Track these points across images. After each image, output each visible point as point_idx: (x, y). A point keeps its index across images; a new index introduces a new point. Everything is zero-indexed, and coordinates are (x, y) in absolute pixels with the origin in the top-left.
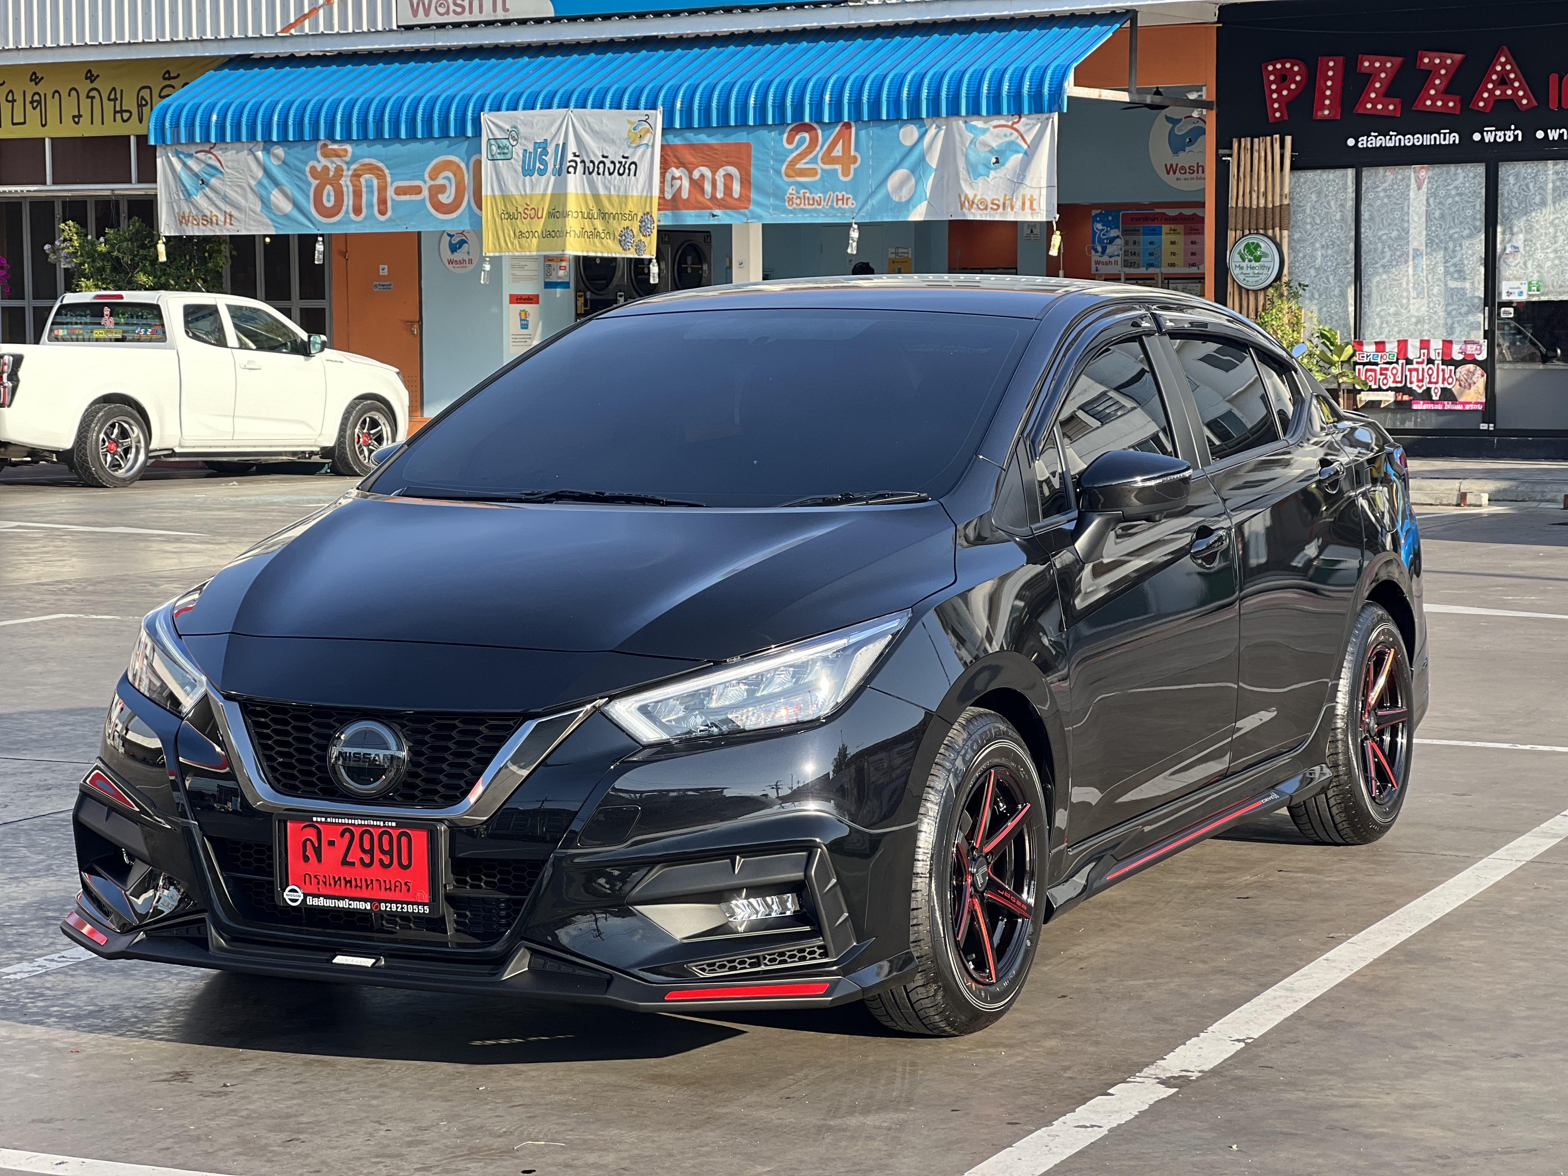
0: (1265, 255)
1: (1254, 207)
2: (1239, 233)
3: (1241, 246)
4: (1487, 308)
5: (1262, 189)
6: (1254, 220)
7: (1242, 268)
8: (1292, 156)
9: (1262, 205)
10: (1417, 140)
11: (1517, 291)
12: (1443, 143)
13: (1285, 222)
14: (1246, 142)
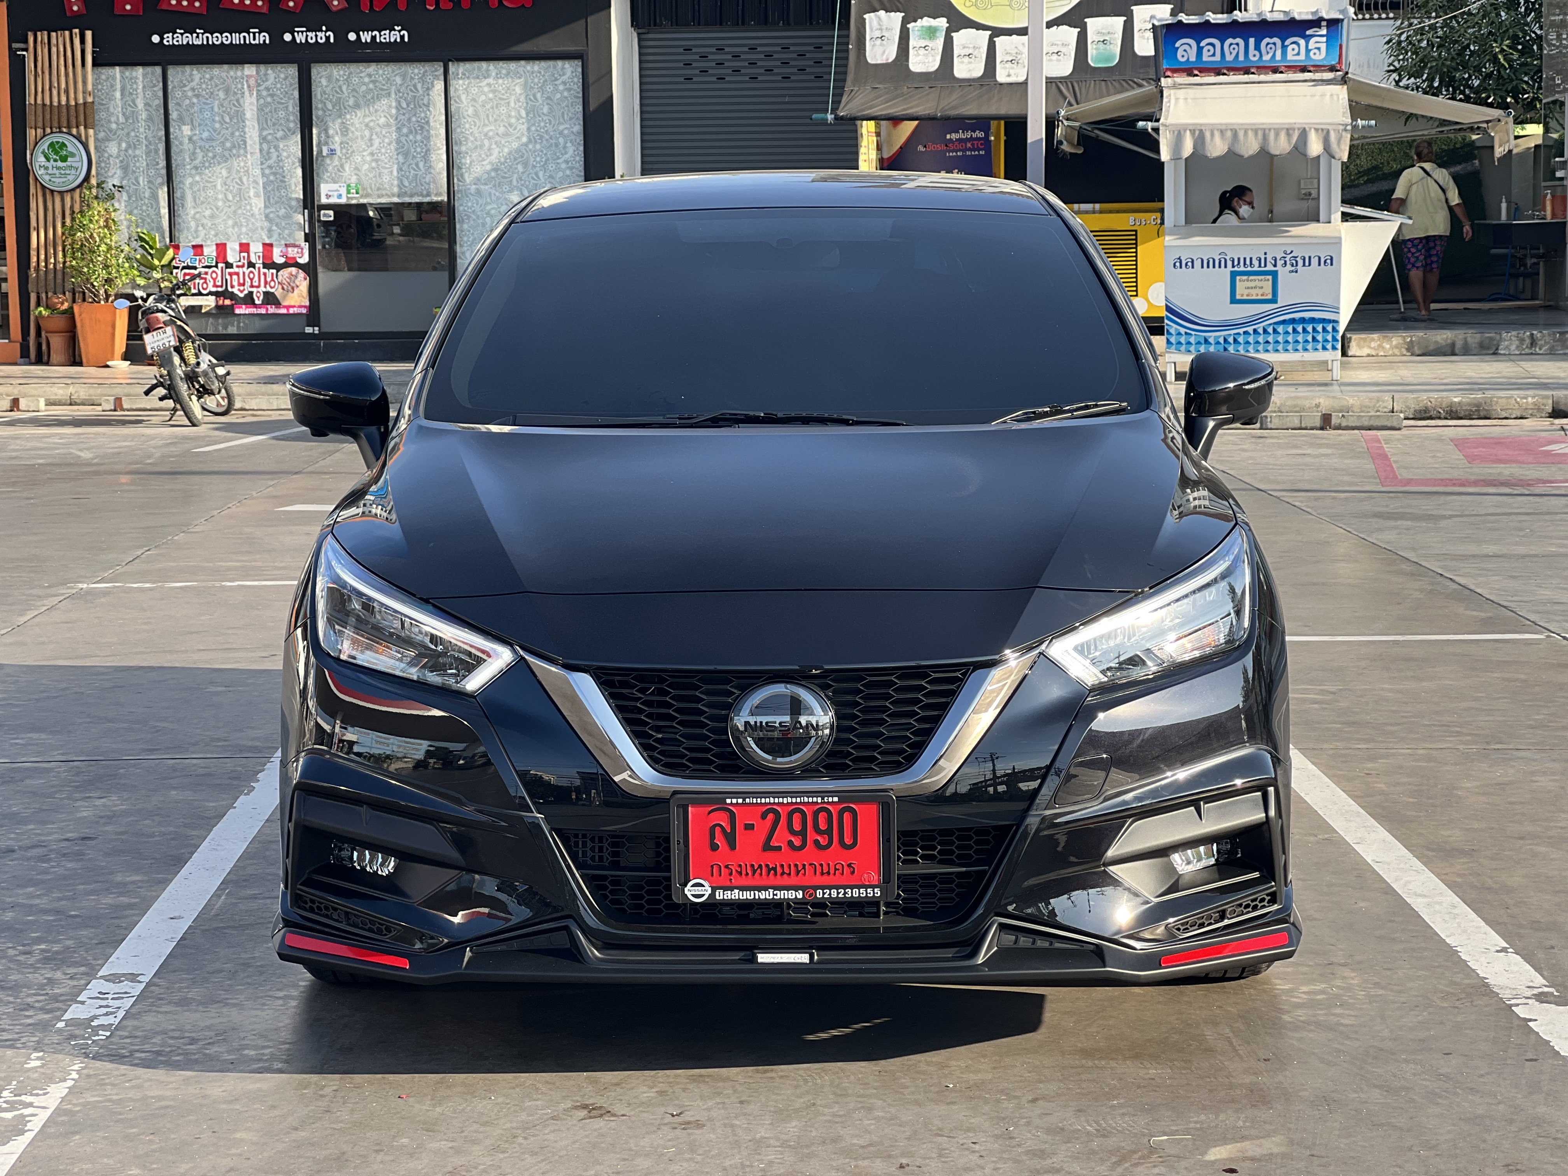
0: (73, 155)
1: (55, 104)
2: (39, 131)
3: (44, 145)
4: (306, 211)
5: (63, 86)
6: (56, 118)
7: (46, 168)
8: (93, 52)
9: (64, 103)
10: (226, 38)
11: (336, 194)
12: (253, 42)
13: (89, 121)
14: (42, 36)
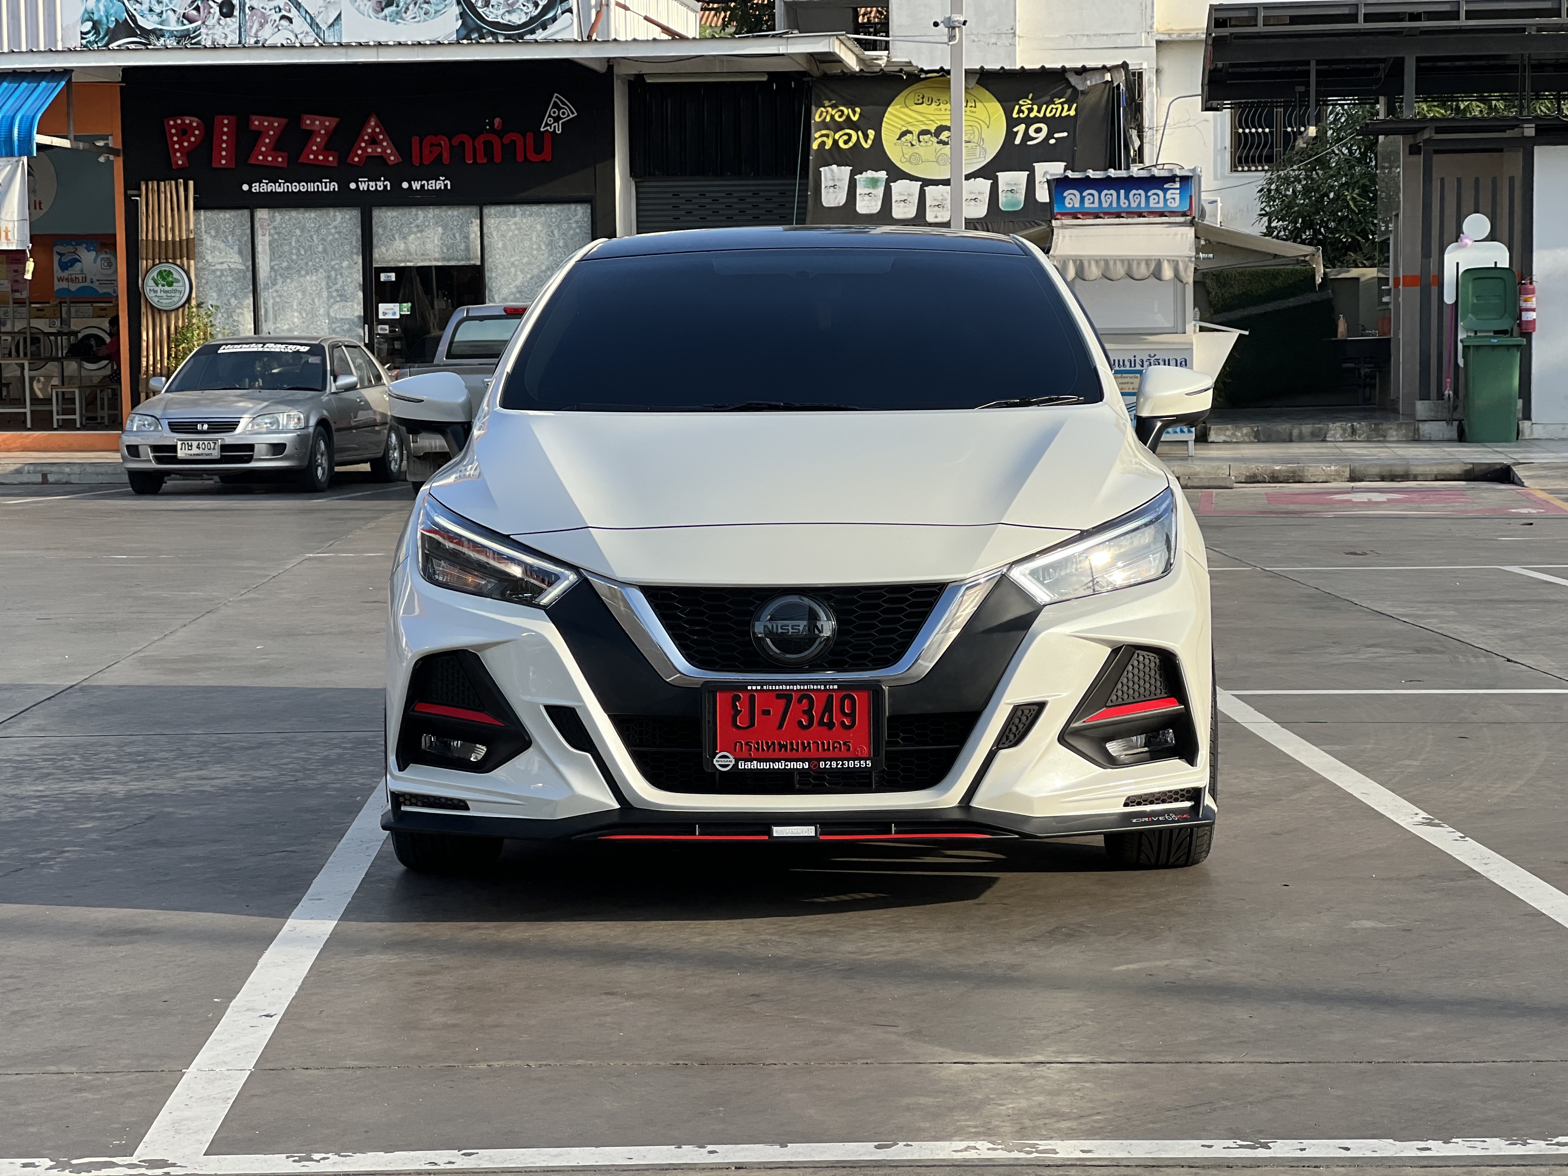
0: (177, 281)
1: (163, 239)
2: (150, 262)
3: (154, 273)
4: (366, 325)
5: (170, 225)
6: (163, 251)
7: (156, 292)
8: (194, 198)
9: (170, 238)
10: (303, 187)
11: (391, 311)
12: (325, 190)
13: (191, 253)
14: (151, 185)
